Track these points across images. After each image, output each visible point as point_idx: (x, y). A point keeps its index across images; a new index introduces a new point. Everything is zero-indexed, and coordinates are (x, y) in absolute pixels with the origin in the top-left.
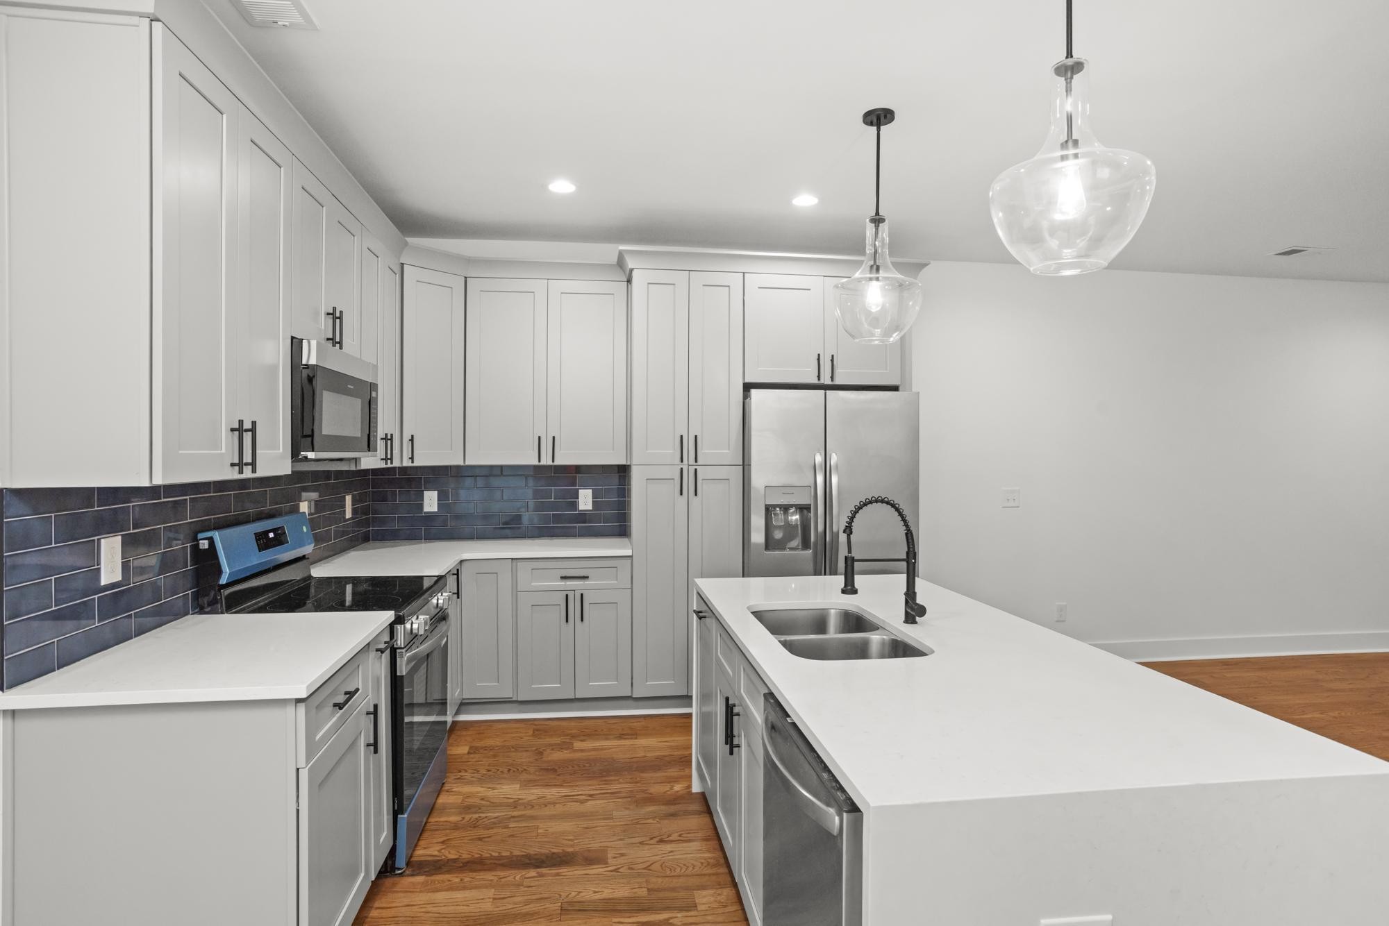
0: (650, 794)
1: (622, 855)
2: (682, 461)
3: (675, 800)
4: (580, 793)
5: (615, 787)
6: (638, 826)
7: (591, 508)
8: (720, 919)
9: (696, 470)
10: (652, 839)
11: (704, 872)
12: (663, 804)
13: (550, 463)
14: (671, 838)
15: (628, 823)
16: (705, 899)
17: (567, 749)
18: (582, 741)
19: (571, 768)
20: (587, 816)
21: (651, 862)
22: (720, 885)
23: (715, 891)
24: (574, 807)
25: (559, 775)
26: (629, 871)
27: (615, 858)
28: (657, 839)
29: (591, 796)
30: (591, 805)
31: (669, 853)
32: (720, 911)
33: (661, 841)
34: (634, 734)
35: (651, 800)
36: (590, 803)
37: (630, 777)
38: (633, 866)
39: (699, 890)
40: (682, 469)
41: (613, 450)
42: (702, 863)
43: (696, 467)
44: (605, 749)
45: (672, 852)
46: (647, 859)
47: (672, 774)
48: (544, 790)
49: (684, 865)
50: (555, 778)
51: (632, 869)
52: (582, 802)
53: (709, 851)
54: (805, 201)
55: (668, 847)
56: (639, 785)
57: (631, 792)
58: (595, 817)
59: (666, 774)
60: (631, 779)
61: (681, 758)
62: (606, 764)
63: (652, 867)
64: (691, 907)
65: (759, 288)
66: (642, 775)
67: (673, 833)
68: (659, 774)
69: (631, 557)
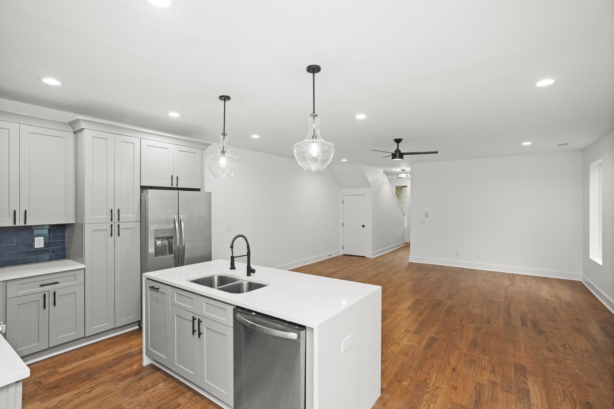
0: (124, 374)
1: (131, 403)
2: (112, 221)
3: (138, 372)
4: (84, 389)
5: (102, 379)
6: (128, 389)
7: (43, 247)
8: (193, 404)
9: (119, 224)
10: (140, 391)
11: (174, 392)
12: (134, 376)
13: (22, 224)
14: (148, 387)
15: (123, 390)
16: (182, 400)
17: (56, 374)
18: (62, 367)
19: (67, 381)
20: (98, 397)
21: (148, 399)
22: (183, 393)
23: (183, 396)
24: (85, 397)
25: (62, 387)
26: (140, 407)
27: (128, 406)
28: (143, 389)
29: (91, 388)
30: (94, 392)
31: (152, 392)
32: (191, 401)
33: (145, 390)
34: (92, 354)
35: (125, 377)
36: (93, 391)
37: (107, 372)
38: (141, 404)
39: (177, 399)
40: (112, 225)
41: (65, 216)
42: (170, 389)
43: (119, 223)
44: (81, 366)
45: (153, 391)
46: (145, 398)
47: (128, 363)
48: (58, 398)
49: (163, 393)
50: (61, 390)
51: (141, 406)
52: (89, 392)
53: (169, 384)
54: (174, 115)
55: (151, 390)
56: (114, 373)
57: (113, 377)
58: (103, 395)
59: (124, 364)
60: (108, 372)
61: (127, 355)
62: (87, 372)
63: (150, 400)
64: (178, 406)
65: (147, 146)
66: (112, 369)
67: (148, 385)
68: (121, 365)
69: (84, 268)
